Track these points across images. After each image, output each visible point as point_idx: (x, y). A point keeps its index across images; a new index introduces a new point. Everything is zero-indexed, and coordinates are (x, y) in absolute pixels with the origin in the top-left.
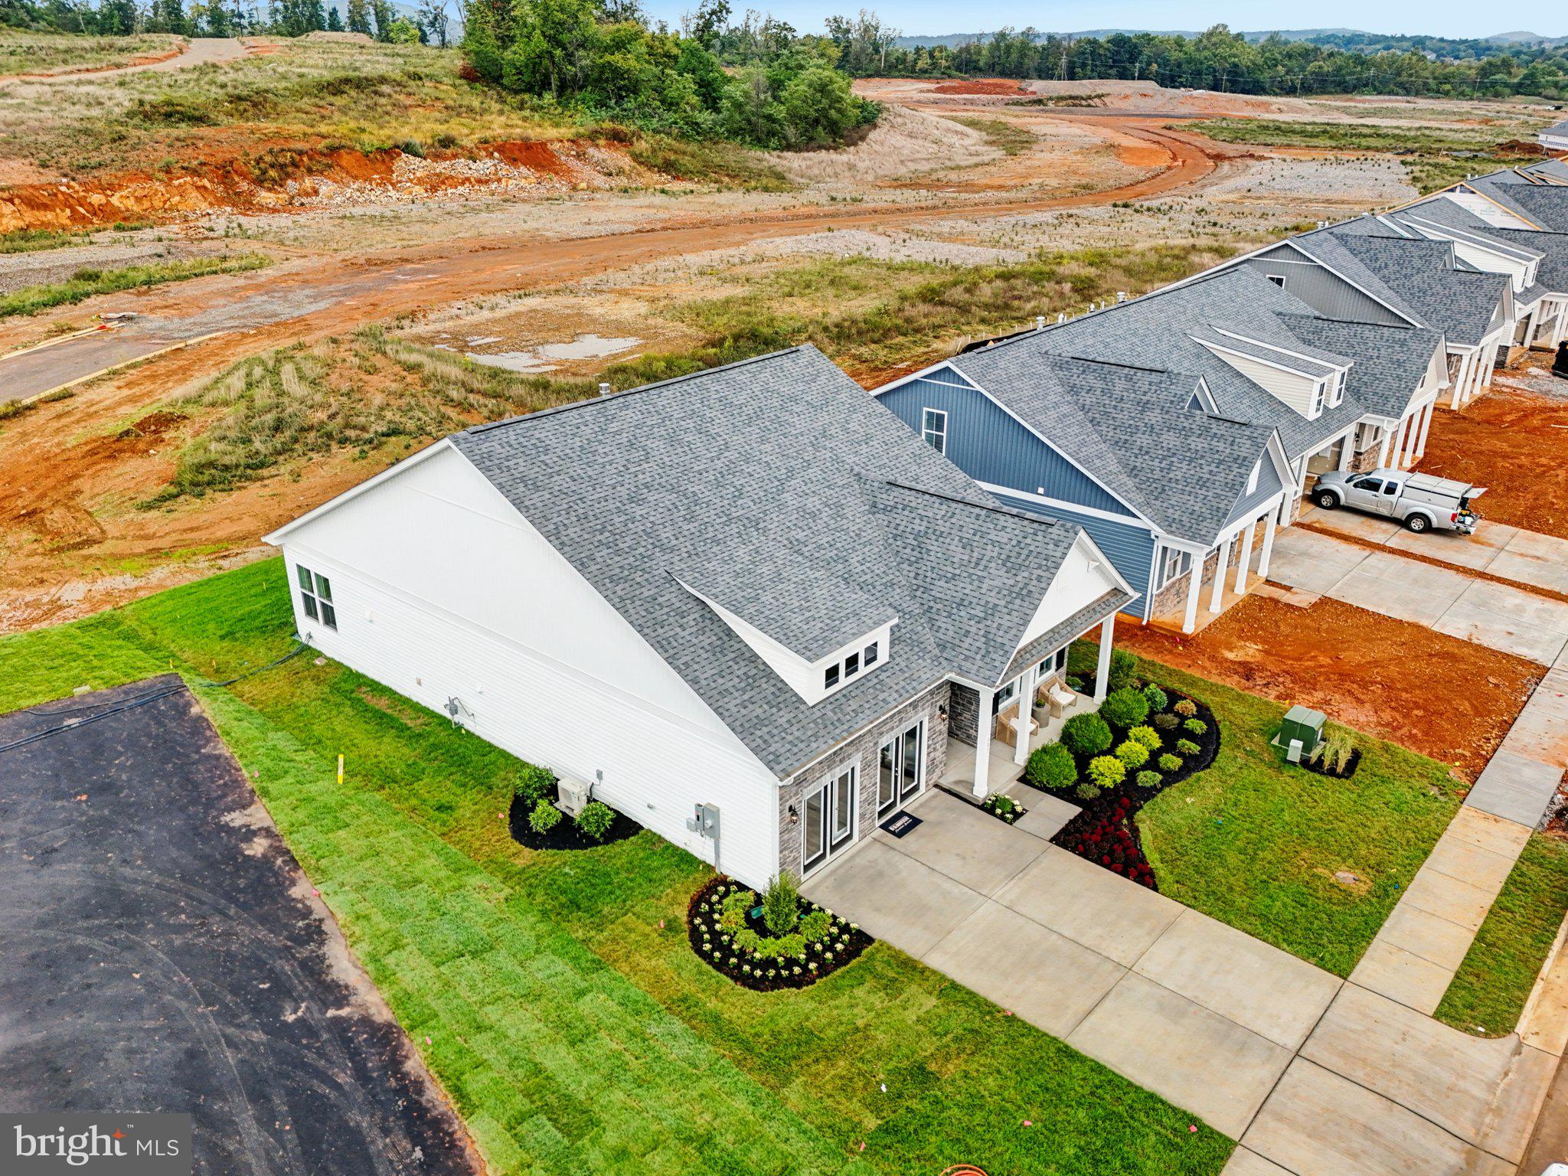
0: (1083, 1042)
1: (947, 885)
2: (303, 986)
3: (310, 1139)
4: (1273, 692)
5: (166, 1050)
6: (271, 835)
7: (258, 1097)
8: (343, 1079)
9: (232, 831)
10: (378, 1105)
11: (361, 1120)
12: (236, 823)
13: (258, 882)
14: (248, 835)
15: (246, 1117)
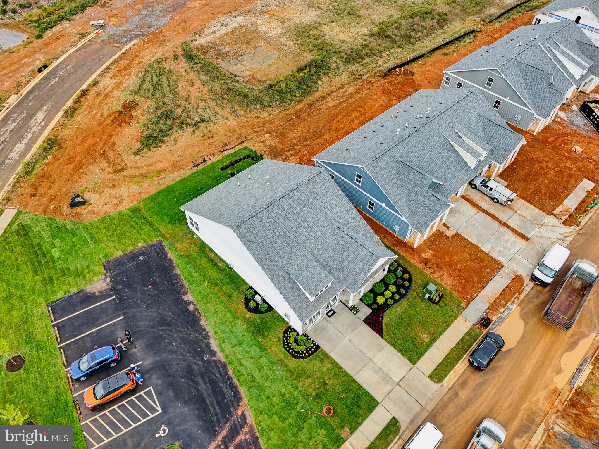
0: (357, 378)
2: (207, 351)
3: (213, 388)
4: (430, 271)
5: (184, 364)
6: (194, 304)
7: (203, 378)
8: (217, 375)
9: (185, 302)
10: (224, 382)
11: (222, 385)
12: (186, 299)
13: (193, 319)
14: (189, 303)
15: (201, 382)
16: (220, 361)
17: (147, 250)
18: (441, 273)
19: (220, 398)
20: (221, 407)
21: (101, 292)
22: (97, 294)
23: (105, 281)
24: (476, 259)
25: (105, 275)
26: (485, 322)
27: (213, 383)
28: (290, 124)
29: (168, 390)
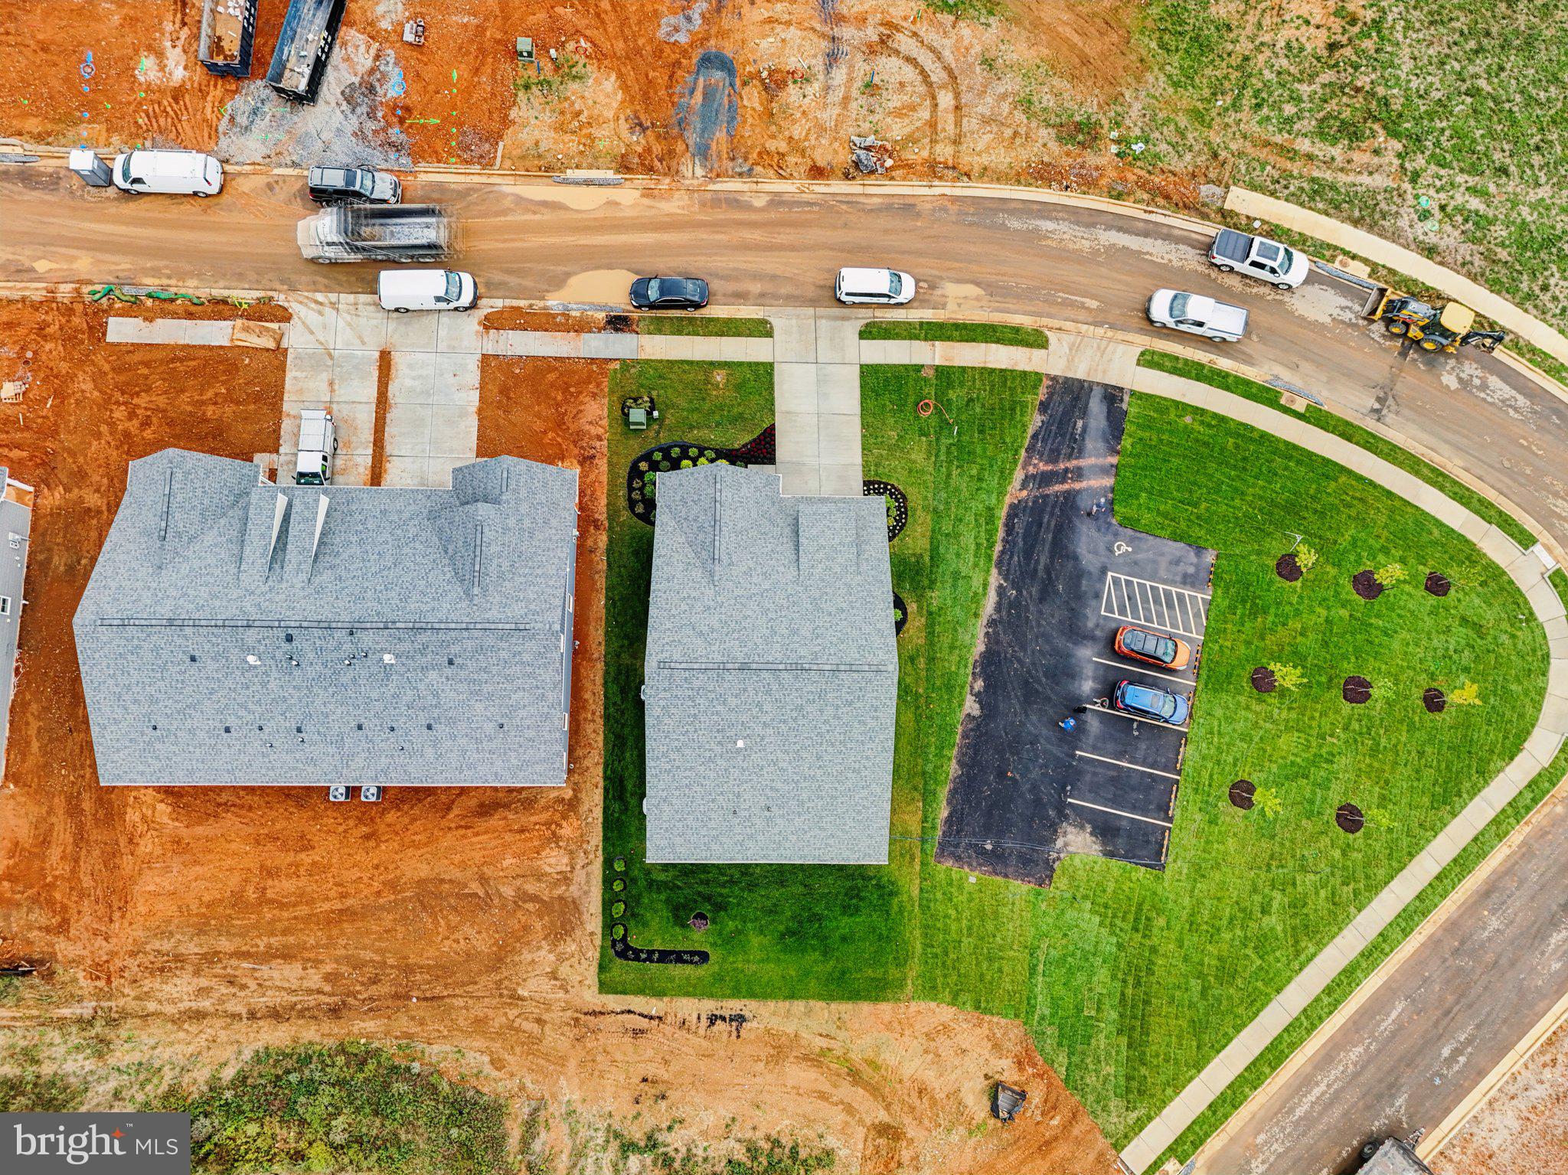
0: (858, 410)
1: (823, 478)
2: (1005, 602)
3: (1033, 546)
4: (598, 444)
5: (1046, 609)
6: (972, 688)
7: (1035, 570)
8: (1016, 558)
9: (980, 702)
10: (1015, 543)
11: (1021, 543)
12: (977, 706)
13: (989, 664)
14: (977, 695)
15: (1041, 567)
16: (1000, 573)
17: (970, 857)
18: (587, 427)
19: (1034, 529)
20: (1041, 518)
21: (1082, 827)
22: (1089, 829)
23: (1066, 845)
24: (509, 398)
25: (1059, 859)
26: (618, 323)
27: (1028, 553)
28: (446, 986)
29: (1085, 593)
